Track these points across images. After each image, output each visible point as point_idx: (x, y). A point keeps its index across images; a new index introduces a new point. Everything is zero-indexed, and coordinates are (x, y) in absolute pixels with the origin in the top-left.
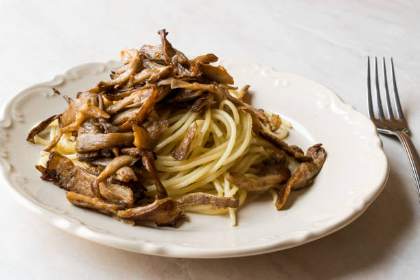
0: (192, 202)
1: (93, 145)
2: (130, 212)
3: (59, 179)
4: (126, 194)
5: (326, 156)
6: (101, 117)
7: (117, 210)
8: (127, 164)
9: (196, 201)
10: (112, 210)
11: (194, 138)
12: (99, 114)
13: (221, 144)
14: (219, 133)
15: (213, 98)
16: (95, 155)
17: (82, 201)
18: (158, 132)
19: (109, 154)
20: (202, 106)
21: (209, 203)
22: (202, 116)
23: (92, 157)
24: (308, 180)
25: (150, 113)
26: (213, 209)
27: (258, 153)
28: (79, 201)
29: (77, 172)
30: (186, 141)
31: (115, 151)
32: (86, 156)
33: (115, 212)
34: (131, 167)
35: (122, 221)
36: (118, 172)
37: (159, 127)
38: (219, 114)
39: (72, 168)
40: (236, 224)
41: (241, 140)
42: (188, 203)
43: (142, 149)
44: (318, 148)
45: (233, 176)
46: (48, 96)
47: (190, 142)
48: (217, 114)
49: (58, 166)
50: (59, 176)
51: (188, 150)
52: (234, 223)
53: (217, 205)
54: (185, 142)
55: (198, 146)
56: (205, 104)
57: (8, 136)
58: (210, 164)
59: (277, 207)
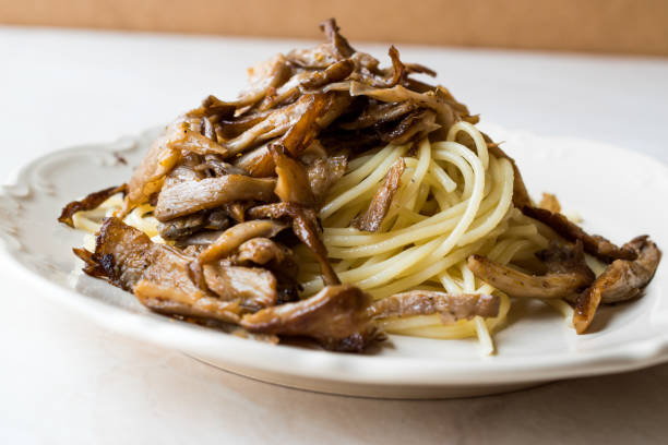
0: (397, 311)
1: (192, 200)
2: (270, 313)
3: (121, 273)
4: (261, 285)
5: (659, 255)
6: (208, 153)
7: (241, 314)
8: (263, 234)
9: (405, 309)
10: (229, 314)
11: (398, 186)
12: (206, 147)
13: (451, 206)
14: (449, 184)
15: (434, 119)
16: (196, 223)
17: (168, 299)
18: (325, 179)
19: (226, 221)
20: (413, 132)
21: (435, 311)
22: (413, 152)
23: (189, 229)
24: (633, 289)
25: (308, 144)
26: (445, 324)
27: (524, 238)
28: (160, 299)
29: (157, 254)
30: (383, 194)
31: (237, 210)
32: (178, 226)
33: (236, 317)
34: (272, 239)
35: (251, 336)
36: (243, 246)
37: (327, 170)
38: (449, 151)
39: (148, 248)
40: (495, 352)
41: (491, 201)
42: (391, 311)
43: (292, 204)
44: (643, 242)
45: (481, 262)
46: (104, 164)
47: (392, 195)
48: (443, 149)
49: (119, 248)
50: (120, 267)
51: (387, 209)
52: (491, 349)
53: (453, 313)
54: (381, 194)
55: (406, 210)
56: (419, 128)
57: (21, 208)
58: (433, 242)
59: (576, 325)
